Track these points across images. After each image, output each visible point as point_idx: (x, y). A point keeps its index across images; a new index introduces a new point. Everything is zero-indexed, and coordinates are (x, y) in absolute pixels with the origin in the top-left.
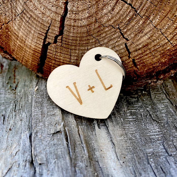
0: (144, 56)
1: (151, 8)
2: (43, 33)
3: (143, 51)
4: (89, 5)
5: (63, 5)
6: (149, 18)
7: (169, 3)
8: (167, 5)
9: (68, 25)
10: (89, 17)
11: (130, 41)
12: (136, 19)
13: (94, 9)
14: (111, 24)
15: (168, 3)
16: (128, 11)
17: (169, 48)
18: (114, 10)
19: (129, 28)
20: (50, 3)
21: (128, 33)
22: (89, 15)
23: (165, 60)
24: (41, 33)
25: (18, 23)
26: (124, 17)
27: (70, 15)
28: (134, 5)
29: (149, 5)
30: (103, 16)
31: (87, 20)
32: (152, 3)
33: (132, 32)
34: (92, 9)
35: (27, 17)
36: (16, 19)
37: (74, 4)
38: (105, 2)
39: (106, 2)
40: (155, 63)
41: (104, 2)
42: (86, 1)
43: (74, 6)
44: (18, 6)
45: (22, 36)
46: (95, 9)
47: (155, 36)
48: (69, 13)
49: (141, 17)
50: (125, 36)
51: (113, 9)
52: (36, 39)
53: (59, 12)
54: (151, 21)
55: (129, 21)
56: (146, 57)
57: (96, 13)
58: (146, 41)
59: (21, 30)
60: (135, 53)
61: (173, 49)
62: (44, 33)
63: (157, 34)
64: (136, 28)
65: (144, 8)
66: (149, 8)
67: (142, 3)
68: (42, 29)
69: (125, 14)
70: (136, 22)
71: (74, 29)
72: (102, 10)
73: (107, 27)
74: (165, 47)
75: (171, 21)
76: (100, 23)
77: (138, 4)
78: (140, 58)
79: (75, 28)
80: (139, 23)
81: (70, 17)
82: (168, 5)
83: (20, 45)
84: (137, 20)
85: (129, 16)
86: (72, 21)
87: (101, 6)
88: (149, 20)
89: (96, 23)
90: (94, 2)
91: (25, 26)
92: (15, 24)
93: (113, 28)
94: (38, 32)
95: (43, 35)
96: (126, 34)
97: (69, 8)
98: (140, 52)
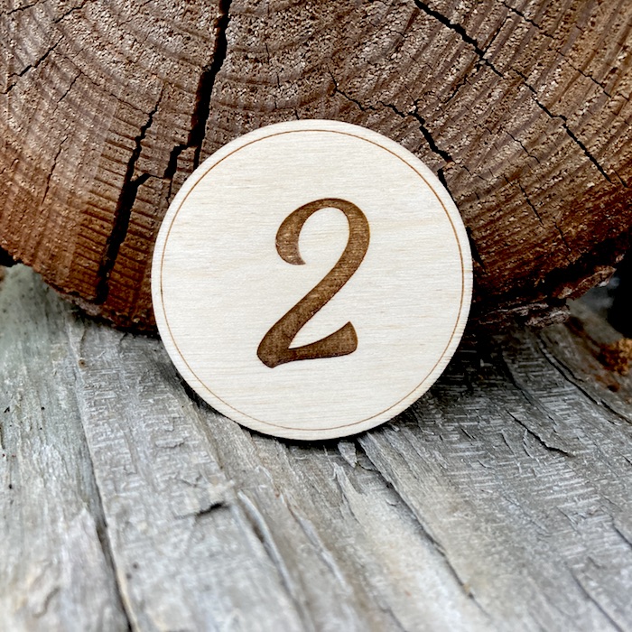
0: (505, 215)
1: (532, 40)
2: (128, 137)
3: (503, 199)
4: (310, 27)
5: (210, 29)
6: (526, 79)
7: (593, 23)
8: (586, 32)
9: (224, 104)
10: (308, 73)
11: (458, 161)
12: (480, 82)
13: (327, 42)
14: (390, 100)
15: (589, 24)
16: (450, 53)
17: (592, 184)
18: (402, 49)
19: (454, 112)
20: (160, 23)
21: (451, 132)
22: (310, 66)
23: (579, 230)
24: (117, 137)
25: (23, 101)
26: (437, 73)
27: (234, 64)
28: (473, 31)
29: (526, 30)
30: (358, 69)
31: (299, 86)
32: (535, 25)
33: (465, 126)
34: (322, 43)
35: (63, 78)
36: (15, 87)
37: (251, 24)
38: (371, 18)
39: (374, 17)
40: (544, 241)
41: (367, 16)
42: (299, 15)
43: (250, 30)
44: (27, 34)
45: (38, 153)
46: (331, 45)
47: (543, 144)
48: (229, 56)
49: (496, 72)
50: (438, 143)
51: (398, 46)
52: (98, 163)
53: (195, 54)
54: (531, 88)
55: (455, 87)
56: (512, 219)
57: (336, 58)
58: (513, 162)
59: (36, 129)
60: (471, 207)
61: (607, 189)
62: (132, 139)
63: (552, 135)
64: (480, 112)
65: (508, 43)
66: (524, 41)
67: (500, 24)
68: (122, 123)
69: (442, 63)
70: (478, 93)
71: (248, 117)
72: (356, 47)
73: (374, 109)
74: (578, 181)
75: (600, 88)
76: (348, 95)
77: (486, 28)
78: (492, 222)
79: (250, 115)
80: (490, 96)
81: (233, 71)
82: (591, 31)
83: (29, 193)
84: (484, 85)
85: (455, 71)
86: (242, 89)
87: (354, 31)
88: (523, 83)
89: (333, 95)
90: (328, 18)
91: (50, 112)
92: (10, 108)
93: (397, 112)
94: (105, 136)
95: (125, 147)
96: (442, 138)
97: (231, 39)
98: (491, 200)
